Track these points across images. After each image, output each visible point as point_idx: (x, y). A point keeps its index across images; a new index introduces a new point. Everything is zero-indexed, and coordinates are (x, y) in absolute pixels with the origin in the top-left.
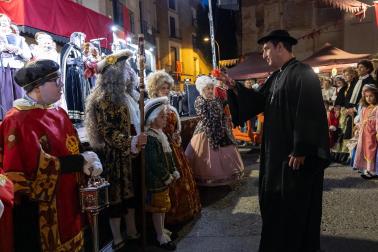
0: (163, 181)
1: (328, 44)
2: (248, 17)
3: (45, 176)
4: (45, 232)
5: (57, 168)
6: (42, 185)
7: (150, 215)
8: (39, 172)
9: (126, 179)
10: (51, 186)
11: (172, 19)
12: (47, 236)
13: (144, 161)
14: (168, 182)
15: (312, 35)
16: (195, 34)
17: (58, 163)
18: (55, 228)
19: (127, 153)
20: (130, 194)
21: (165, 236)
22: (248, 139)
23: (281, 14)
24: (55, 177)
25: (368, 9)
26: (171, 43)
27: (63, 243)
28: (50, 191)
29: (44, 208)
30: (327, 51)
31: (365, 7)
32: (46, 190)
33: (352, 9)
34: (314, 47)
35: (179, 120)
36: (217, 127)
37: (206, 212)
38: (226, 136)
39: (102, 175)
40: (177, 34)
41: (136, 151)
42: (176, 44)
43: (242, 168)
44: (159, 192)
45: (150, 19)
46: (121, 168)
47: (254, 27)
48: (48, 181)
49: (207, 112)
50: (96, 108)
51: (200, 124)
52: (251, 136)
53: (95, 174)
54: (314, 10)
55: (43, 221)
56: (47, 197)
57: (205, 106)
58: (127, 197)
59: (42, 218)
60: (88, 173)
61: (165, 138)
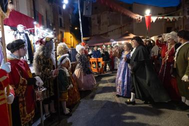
0: (66, 88)
1: (127, 32)
2: (94, 19)
3: (22, 87)
4: (21, 109)
5: (26, 83)
6: (20, 90)
7: (61, 102)
8: (19, 85)
9: (51, 88)
10: (24, 91)
11: (60, 19)
12: (22, 111)
13: (58, 80)
14: (69, 88)
15: (121, 28)
16: (71, 26)
17: (26, 81)
18: (25, 108)
19: (50, 77)
20: (53, 94)
21: (67, 111)
22: (97, 71)
23: (108, 18)
24: (25, 87)
25: (143, 18)
26: (60, 30)
27: (28, 114)
28: (24, 93)
29: (21, 100)
30: (127, 35)
31: (141, 17)
32: (22, 92)
33: (136, 18)
34: (122, 33)
35: (70, 63)
36: (86, 66)
37: (83, 101)
38: (89, 70)
39: (43, 86)
40: (63, 26)
41: (54, 77)
42: (62, 30)
43: (95, 83)
44: (64, 93)
45: (51, 19)
46: (49, 83)
47: (97, 23)
48: (22, 88)
49: (81, 60)
50: (38, 58)
51: (78, 65)
52: (98, 70)
53: (40, 85)
54: (121, 17)
55: (20, 105)
56: (22, 95)
57: (80, 57)
58: (52, 95)
59: (20, 104)
60: (38, 85)
61: (67, 70)
